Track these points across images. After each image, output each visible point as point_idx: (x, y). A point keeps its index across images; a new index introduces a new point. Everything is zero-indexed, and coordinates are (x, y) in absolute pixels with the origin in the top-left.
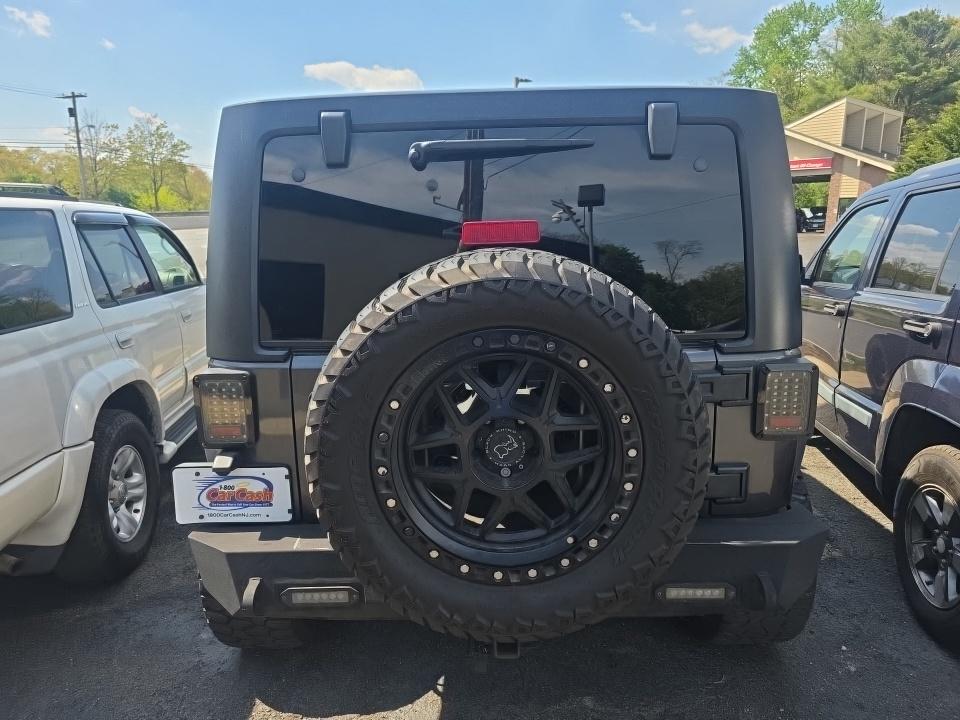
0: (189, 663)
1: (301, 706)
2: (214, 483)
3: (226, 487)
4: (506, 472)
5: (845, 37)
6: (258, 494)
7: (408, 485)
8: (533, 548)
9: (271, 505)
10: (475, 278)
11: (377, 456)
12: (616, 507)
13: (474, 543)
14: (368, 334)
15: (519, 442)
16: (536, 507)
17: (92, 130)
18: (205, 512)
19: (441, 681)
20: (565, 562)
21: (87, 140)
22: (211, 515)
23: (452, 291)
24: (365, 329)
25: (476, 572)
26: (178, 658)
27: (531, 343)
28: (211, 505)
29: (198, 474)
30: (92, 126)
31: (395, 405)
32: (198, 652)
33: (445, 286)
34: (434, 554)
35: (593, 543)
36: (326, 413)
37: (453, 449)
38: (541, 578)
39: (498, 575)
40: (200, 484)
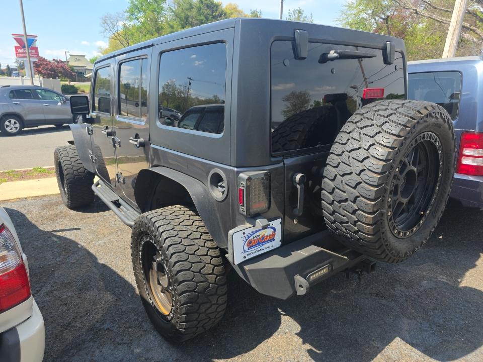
2: (251, 236)
3: (256, 237)
5: (178, 4)
6: (270, 236)
9: (274, 240)
18: (245, 254)
20: (422, 222)
22: (248, 255)
28: (248, 249)
29: (244, 233)
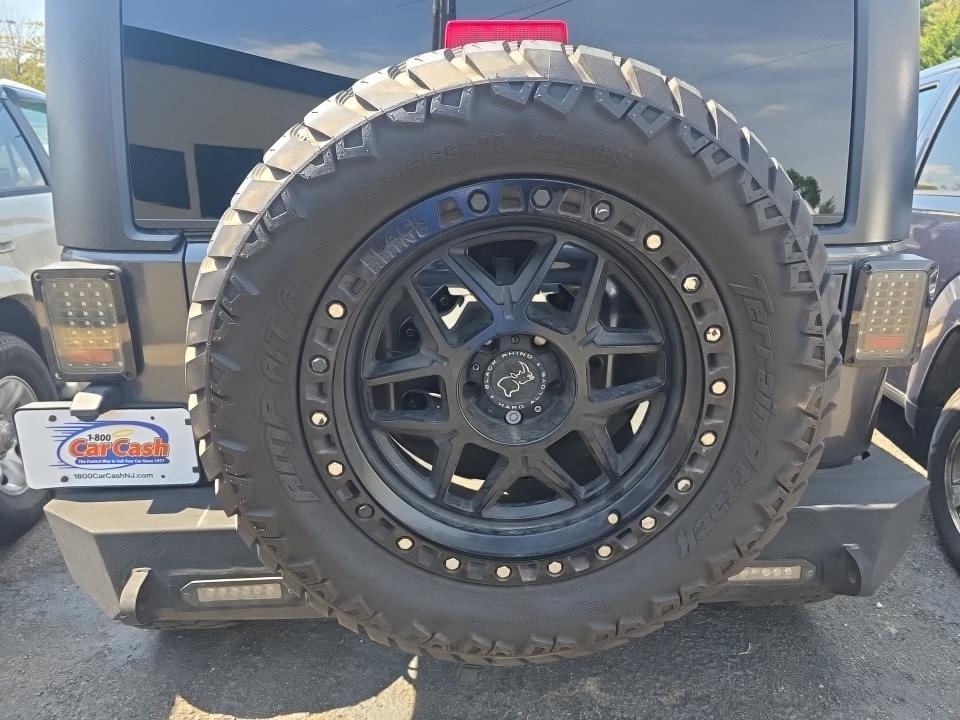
0: (91, 648)
1: (235, 703)
2: (78, 432)
3: (97, 436)
4: (513, 417)
6: (147, 446)
7: (363, 440)
8: (554, 527)
9: (167, 461)
10: (476, 79)
11: (310, 395)
12: (687, 469)
13: (466, 522)
14: (283, 181)
15: (537, 373)
16: (559, 469)
17: (12, 26)
18: (70, 473)
19: (414, 663)
20: (605, 551)
21: (7, 38)
22: (79, 476)
23: (435, 101)
24: (279, 173)
25: (469, 568)
26: (76, 643)
27: (567, 205)
28: (77, 462)
29: (53, 419)
30: (12, 22)
31: (336, 311)
32: (104, 634)
33: (422, 92)
34: (405, 544)
35: (648, 523)
36: (217, 324)
37: (434, 383)
38: (567, 575)
39: (503, 572)
40: (59, 434)
